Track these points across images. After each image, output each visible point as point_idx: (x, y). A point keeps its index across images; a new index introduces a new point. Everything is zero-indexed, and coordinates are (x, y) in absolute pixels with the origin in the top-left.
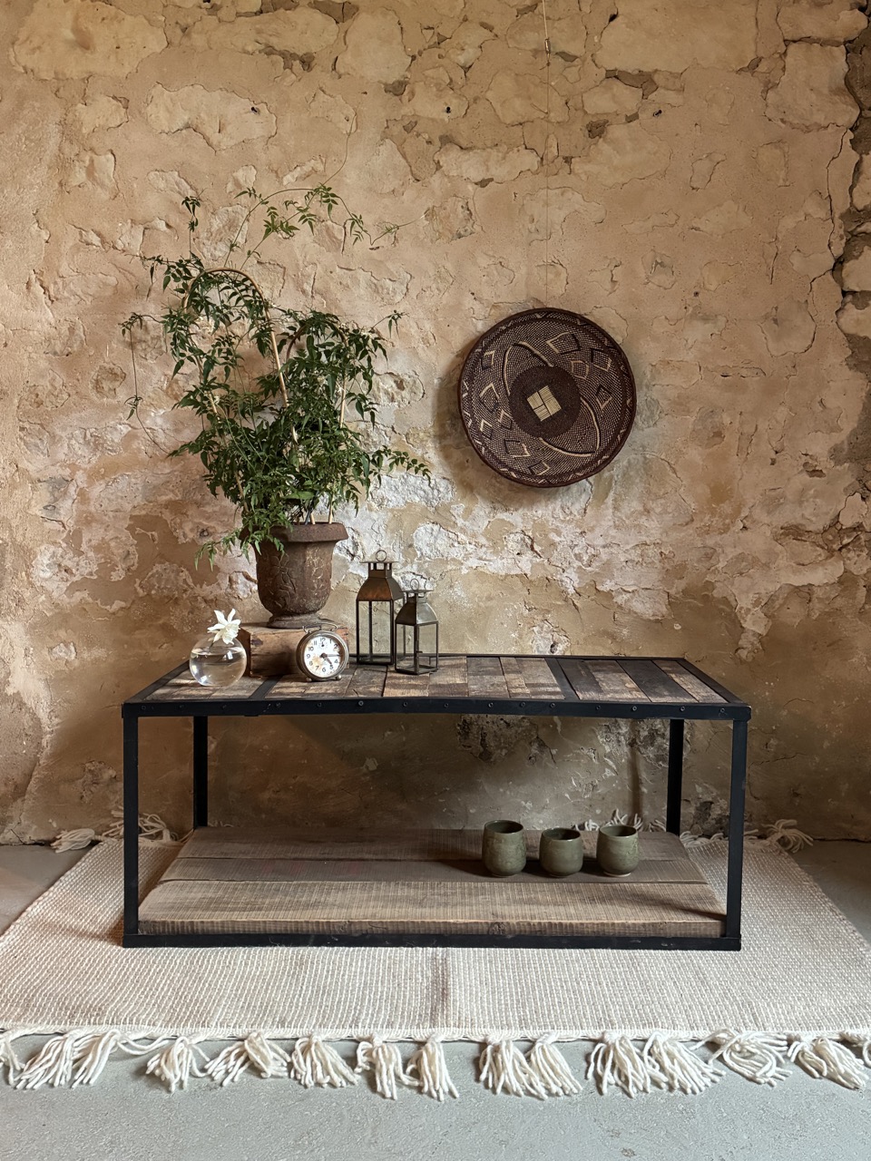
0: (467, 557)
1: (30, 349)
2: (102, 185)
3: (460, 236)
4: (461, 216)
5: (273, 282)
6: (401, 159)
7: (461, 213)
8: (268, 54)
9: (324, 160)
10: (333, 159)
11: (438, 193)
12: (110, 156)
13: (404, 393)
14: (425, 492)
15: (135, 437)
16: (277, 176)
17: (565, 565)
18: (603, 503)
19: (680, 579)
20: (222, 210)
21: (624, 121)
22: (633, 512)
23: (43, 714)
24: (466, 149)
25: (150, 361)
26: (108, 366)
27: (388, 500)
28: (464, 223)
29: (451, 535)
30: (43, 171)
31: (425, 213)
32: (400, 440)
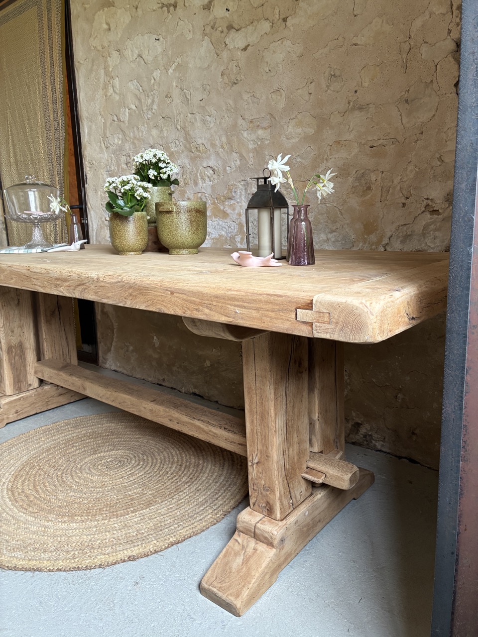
2: (117, 93)
4: (235, 72)
5: (168, 127)
6: (211, 46)
8: (162, 8)
9: (182, 57)
10: (185, 55)
11: (226, 61)
12: (117, 79)
13: (215, 176)
14: (226, 229)
16: (167, 71)
20: (150, 94)
22: (321, 241)
24: (238, 30)
27: (212, 233)
28: (237, 76)
30: (100, 92)
31: (222, 74)
32: (214, 202)
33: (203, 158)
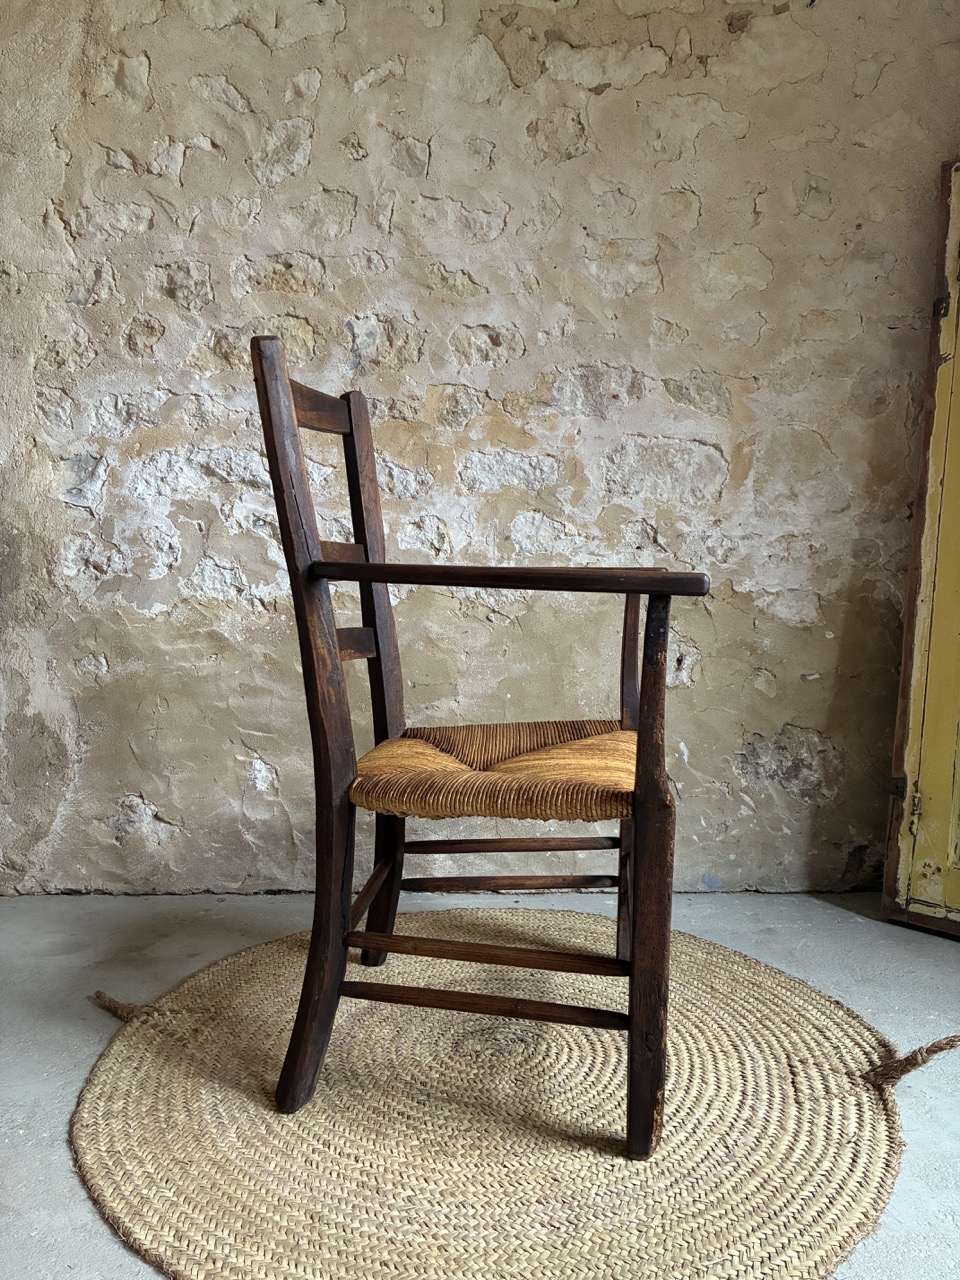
0: (576, 551)
1: (48, 297)
2: (134, 95)
3: (569, 157)
4: (571, 131)
5: (342, 216)
6: (498, 59)
7: (573, 128)
9: (404, 61)
10: (415, 59)
11: (543, 102)
12: (143, 59)
13: (500, 349)
14: (525, 472)
15: (178, 406)
16: (347, 82)
17: (695, 561)
18: (743, 485)
19: (834, 577)
20: (278, 124)
21: (771, 12)
22: (778, 497)
23: (69, 738)
24: (578, 47)
25: (194, 312)
26: (142, 320)
27: (481, 482)
28: (575, 140)
29: (556, 525)
30: (64, 80)
31: (528, 128)
32: (496, 407)
33: (465, 305)
